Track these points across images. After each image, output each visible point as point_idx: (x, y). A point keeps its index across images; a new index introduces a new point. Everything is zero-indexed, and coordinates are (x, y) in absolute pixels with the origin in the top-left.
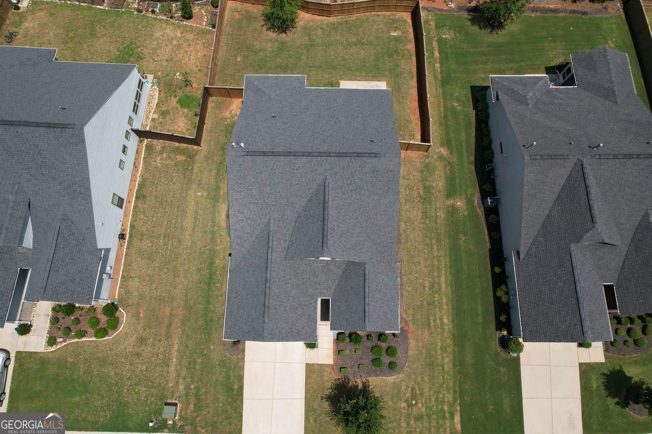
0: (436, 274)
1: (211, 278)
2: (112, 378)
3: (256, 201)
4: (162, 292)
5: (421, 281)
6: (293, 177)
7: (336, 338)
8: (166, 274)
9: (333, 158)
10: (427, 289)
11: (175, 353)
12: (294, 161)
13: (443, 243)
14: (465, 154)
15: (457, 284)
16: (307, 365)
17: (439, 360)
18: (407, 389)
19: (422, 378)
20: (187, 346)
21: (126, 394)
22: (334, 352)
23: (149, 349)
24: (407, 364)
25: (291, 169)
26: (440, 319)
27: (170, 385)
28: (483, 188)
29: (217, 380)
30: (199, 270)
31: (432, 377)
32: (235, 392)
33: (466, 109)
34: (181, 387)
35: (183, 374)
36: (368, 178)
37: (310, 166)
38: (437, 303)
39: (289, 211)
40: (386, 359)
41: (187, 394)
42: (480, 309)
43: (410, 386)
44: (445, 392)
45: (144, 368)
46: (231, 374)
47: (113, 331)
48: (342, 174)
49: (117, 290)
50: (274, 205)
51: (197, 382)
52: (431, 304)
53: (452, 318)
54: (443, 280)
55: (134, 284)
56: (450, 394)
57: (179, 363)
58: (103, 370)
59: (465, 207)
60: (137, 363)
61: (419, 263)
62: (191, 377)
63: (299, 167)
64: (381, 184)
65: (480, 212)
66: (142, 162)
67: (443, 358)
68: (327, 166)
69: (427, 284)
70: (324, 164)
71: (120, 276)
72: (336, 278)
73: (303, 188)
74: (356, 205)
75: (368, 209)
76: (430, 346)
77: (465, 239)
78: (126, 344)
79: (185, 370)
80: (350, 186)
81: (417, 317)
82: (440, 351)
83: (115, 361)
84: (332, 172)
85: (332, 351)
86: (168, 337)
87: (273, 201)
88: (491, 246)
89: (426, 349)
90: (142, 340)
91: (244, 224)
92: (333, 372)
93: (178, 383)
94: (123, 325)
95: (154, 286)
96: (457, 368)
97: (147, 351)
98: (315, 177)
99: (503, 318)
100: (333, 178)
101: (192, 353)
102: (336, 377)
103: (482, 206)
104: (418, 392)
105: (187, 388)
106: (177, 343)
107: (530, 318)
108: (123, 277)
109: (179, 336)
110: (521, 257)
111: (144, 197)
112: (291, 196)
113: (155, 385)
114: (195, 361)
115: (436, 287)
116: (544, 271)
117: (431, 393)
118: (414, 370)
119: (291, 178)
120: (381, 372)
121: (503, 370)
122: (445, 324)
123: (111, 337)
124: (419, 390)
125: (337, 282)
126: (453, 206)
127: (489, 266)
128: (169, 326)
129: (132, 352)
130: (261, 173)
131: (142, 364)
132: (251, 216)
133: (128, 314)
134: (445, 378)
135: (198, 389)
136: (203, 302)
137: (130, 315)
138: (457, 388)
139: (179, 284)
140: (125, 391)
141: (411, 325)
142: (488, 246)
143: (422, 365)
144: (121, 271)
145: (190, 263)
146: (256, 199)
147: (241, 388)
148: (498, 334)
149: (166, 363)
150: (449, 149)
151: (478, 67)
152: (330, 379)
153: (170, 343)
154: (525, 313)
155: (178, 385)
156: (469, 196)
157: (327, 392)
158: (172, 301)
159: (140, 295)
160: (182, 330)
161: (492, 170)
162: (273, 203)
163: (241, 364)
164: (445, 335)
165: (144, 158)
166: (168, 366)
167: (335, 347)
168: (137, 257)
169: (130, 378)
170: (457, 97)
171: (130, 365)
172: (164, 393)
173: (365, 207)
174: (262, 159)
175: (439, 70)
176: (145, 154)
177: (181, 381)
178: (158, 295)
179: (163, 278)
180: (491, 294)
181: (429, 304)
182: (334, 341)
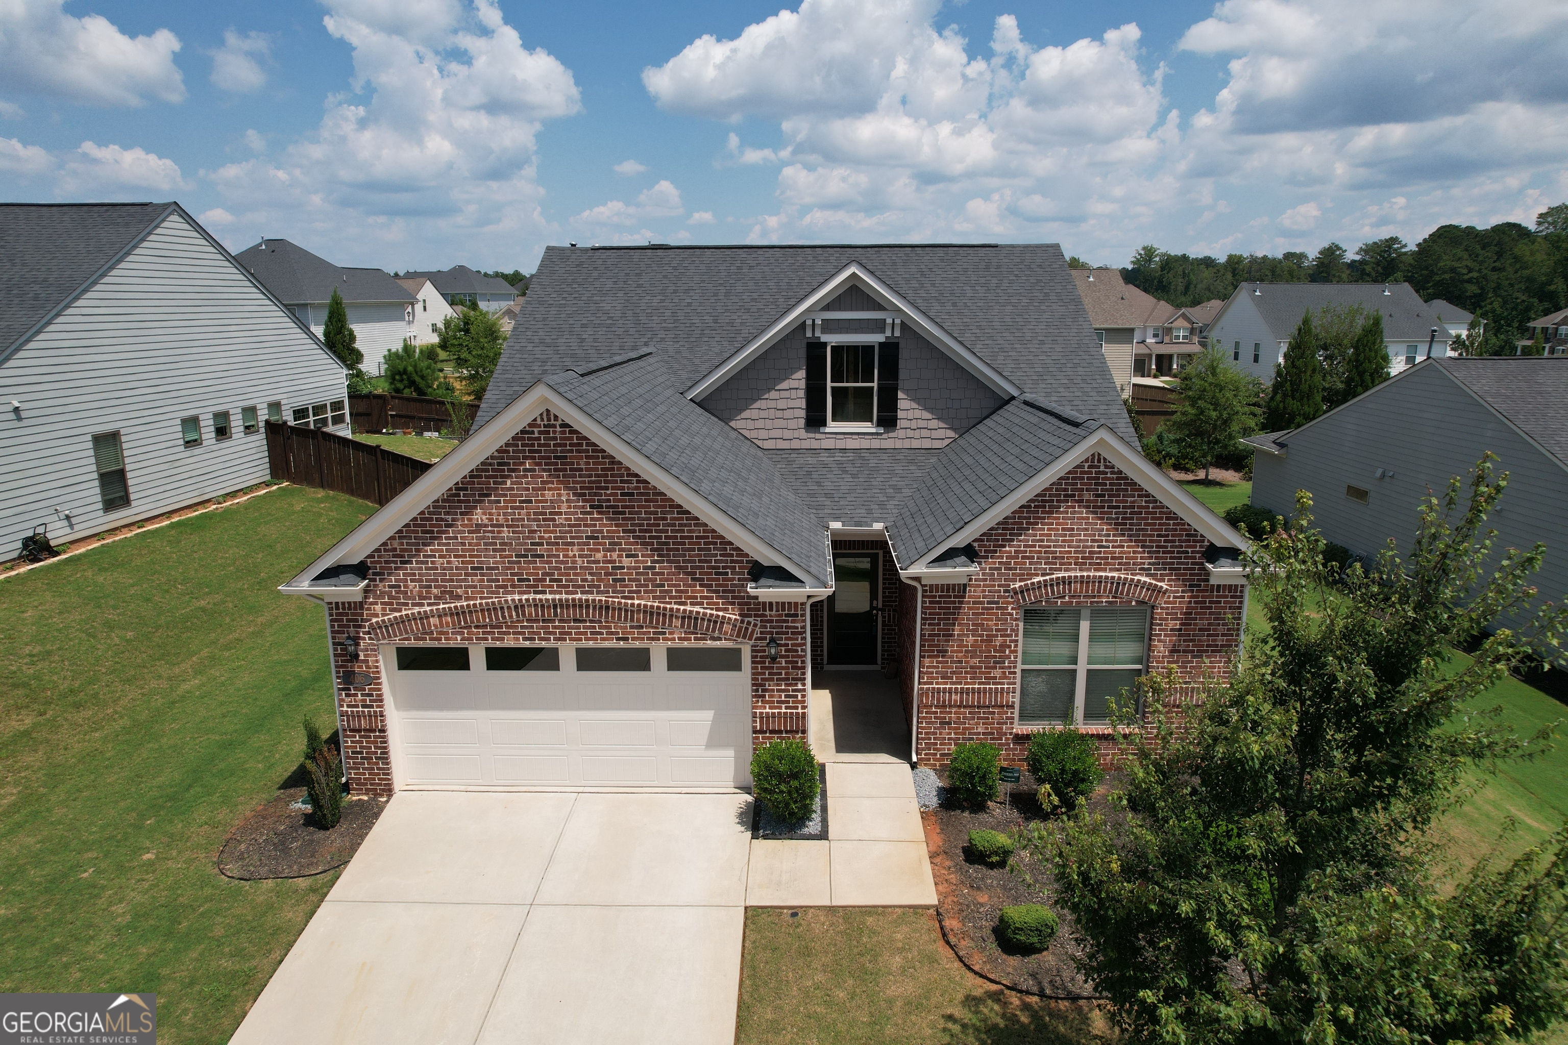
3: (609, 321)
6: (738, 280)
7: (933, 803)
16: (753, 915)
22: (932, 856)
25: (734, 268)
37: (791, 261)
50: (667, 331)
63: (758, 264)
72: (899, 483)
85: (921, 855)
87: (664, 320)
112: (727, 311)
119: (733, 281)
146: (611, 318)
162: (665, 325)
167: (940, 839)
182: (924, 816)
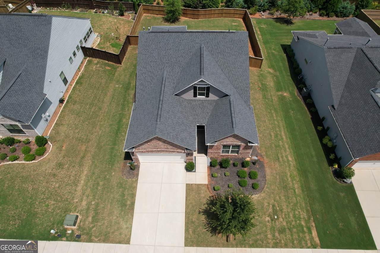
0: (277, 129)
1: (119, 129)
2: (29, 192)
3: (156, 60)
4: (82, 135)
5: (268, 132)
6: (180, 45)
7: (209, 165)
8: (87, 125)
9: (205, 33)
10: (273, 137)
11: (83, 177)
12: (181, 36)
13: (279, 113)
14: (284, 72)
15: (293, 137)
16: (187, 184)
17: (290, 185)
18: (269, 206)
19: (280, 198)
20: (94, 173)
21: (37, 206)
22: (208, 175)
23: (65, 172)
24: (266, 186)
25: (179, 40)
26: (286, 157)
27: (76, 200)
28: (299, 86)
29: (114, 198)
30: (111, 125)
31: (287, 197)
32: (128, 207)
33: (280, 54)
34: (84, 203)
35: (87, 193)
36: (228, 45)
37: (191, 38)
38: (281, 147)
39: (177, 66)
40: (249, 182)
41: (88, 209)
42: (313, 153)
43: (271, 203)
44: (300, 210)
45: (57, 185)
46: (126, 192)
47: (39, 157)
48: (211, 43)
49: (50, 131)
50: (167, 63)
51: (98, 199)
52: (277, 146)
53: (294, 158)
54: (283, 133)
55: (63, 129)
56: (304, 212)
57: (86, 185)
58: (24, 185)
59: (289, 96)
60: (53, 182)
61: (265, 121)
62: (93, 196)
63: (184, 39)
64: (236, 49)
65: (300, 99)
66: (83, 67)
67: (293, 184)
68: (202, 38)
69: (272, 134)
70: (200, 37)
71: (55, 123)
72: (208, 111)
73: (186, 52)
74: (221, 62)
75: (229, 64)
76: (282, 174)
77: (293, 112)
78: (47, 167)
79: (89, 190)
80: (217, 50)
81: (269, 153)
82: (290, 178)
83: (35, 179)
84: (205, 42)
85: (207, 174)
86: (81, 165)
87: (166, 60)
88: (312, 116)
89: (279, 176)
90: (60, 165)
91: (146, 75)
92: (208, 190)
93: (82, 200)
94: (48, 153)
95: (77, 131)
96: (306, 193)
97: (62, 173)
98: (194, 45)
99: (332, 156)
100: (206, 45)
101: (97, 178)
102: (211, 195)
103: (301, 95)
104: (278, 208)
105: (89, 204)
106: (86, 170)
107: (354, 142)
108: (56, 124)
109: (89, 165)
110: (336, 107)
111: (81, 83)
112: (178, 57)
113: (63, 199)
114: (98, 184)
115: (279, 137)
116: (355, 110)
117: (289, 210)
118: (272, 191)
119: (179, 46)
120: (247, 191)
121: (342, 195)
122: (290, 161)
123: (37, 161)
124: (279, 207)
125: (210, 114)
126: (281, 95)
127: (313, 127)
128: (83, 157)
129: (51, 173)
130: (159, 43)
131: (56, 182)
132: (151, 70)
133: (54, 146)
134: (298, 200)
135: (97, 205)
136: (111, 144)
137: (55, 147)
138: (309, 208)
139: (95, 132)
140: (37, 203)
141: (265, 158)
142: (310, 116)
143: (278, 187)
144: (56, 120)
145: (105, 121)
146: (156, 59)
147: (133, 204)
148: (331, 169)
149: (75, 183)
150: (273, 69)
151: (283, 38)
152: (206, 195)
153: (81, 170)
154: (349, 140)
155: (82, 201)
156: (291, 91)
157: (204, 207)
158: (88, 142)
159: (66, 135)
160: (92, 162)
161: (302, 78)
162: (166, 62)
163: (135, 185)
164: (292, 168)
165: (85, 66)
166: (76, 185)
167: (209, 172)
168: (69, 113)
169: (44, 193)
170: (273, 49)
171: (46, 182)
172: (69, 207)
173: (227, 63)
174: (161, 35)
175: (261, 39)
176: (86, 64)
177: (85, 198)
178: (79, 136)
179: (85, 127)
180: (319, 143)
181: (276, 146)
182: (208, 167)
